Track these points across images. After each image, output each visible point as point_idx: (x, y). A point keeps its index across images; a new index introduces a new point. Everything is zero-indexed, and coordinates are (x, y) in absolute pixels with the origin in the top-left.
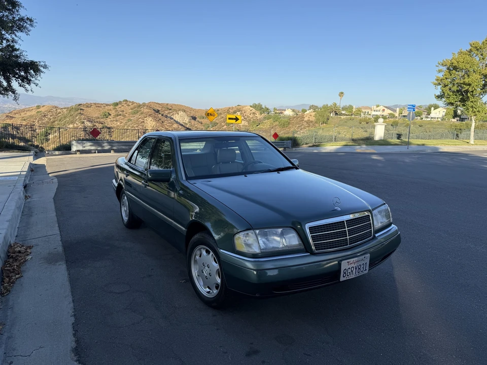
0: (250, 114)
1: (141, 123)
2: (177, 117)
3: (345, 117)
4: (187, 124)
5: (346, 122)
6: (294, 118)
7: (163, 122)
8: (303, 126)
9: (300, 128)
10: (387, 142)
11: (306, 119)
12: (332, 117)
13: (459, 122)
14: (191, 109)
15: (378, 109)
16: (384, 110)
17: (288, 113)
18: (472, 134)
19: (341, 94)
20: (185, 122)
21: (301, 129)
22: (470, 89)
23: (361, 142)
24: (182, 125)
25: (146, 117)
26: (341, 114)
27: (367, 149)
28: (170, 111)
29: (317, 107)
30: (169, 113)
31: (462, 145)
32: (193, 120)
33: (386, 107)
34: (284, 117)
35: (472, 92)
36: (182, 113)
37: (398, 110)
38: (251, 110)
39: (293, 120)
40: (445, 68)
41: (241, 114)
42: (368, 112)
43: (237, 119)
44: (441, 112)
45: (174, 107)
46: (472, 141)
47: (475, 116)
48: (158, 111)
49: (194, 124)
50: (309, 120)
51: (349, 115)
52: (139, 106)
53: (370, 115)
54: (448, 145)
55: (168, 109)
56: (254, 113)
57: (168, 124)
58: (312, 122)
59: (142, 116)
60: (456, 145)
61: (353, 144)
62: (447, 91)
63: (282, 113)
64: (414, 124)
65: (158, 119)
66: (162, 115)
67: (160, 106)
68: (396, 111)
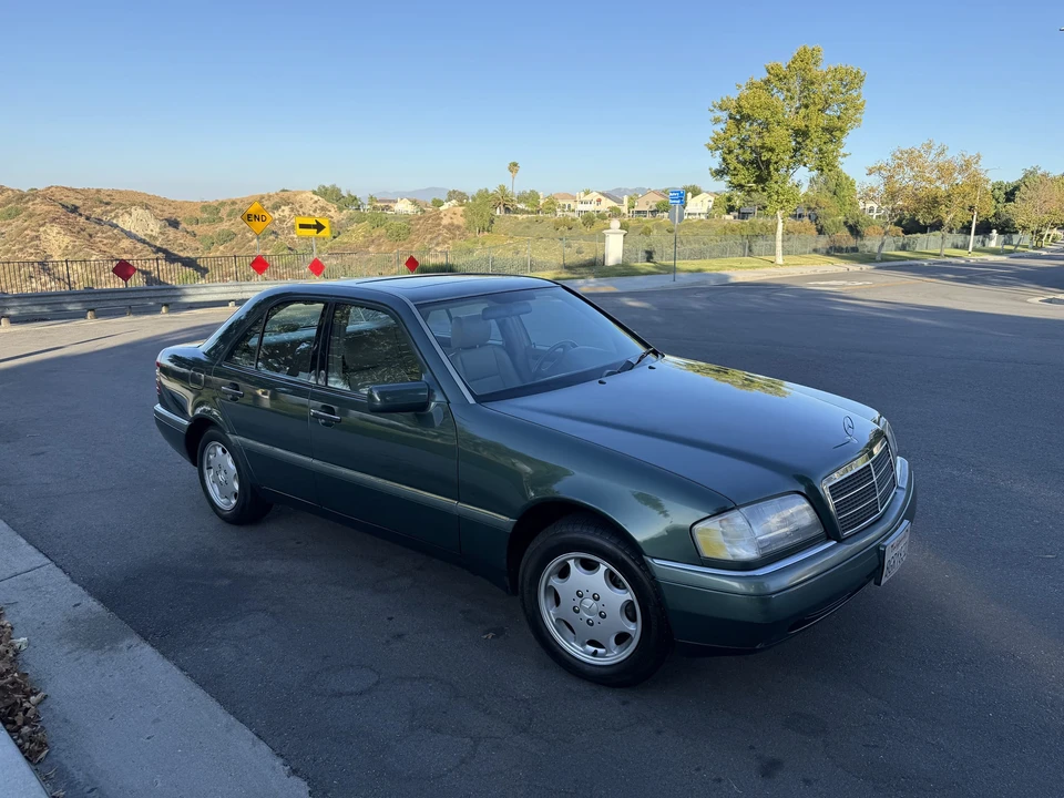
0: (315, 211)
1: (32, 239)
2: (127, 222)
3: (525, 216)
4: (155, 238)
5: (528, 227)
6: (420, 218)
7: (90, 236)
8: (440, 238)
9: (435, 242)
10: (631, 268)
11: (445, 221)
12: (498, 217)
13: (738, 221)
14: (164, 202)
15: (588, 198)
16: (599, 201)
17: (404, 207)
18: (779, 244)
19: (514, 166)
20: (149, 232)
21: (437, 245)
22: (774, 159)
23: (583, 270)
24: (144, 242)
25: (43, 225)
26: (517, 211)
27: (599, 286)
28: (109, 208)
29: (463, 195)
30: (107, 212)
31: (763, 267)
32: (171, 228)
33: (603, 194)
34: (396, 216)
35: (776, 163)
36: (140, 211)
37: (626, 198)
38: (316, 202)
39: (417, 224)
40: (724, 115)
41: (292, 210)
42: (569, 206)
43: (319, 227)
44: (706, 201)
45: (117, 197)
46: (779, 259)
47: (781, 209)
48: (75, 209)
49: (176, 238)
50: (452, 224)
51: (532, 212)
52: (21, 197)
53: (573, 211)
54: (741, 268)
55: (101, 202)
56: (323, 209)
57: (105, 241)
58: (458, 227)
59: (32, 223)
60: (753, 267)
61: (569, 275)
62: (733, 163)
63: (388, 208)
64: (659, 226)
65: (77, 229)
66: (88, 218)
67: (79, 196)
68: (622, 202)
